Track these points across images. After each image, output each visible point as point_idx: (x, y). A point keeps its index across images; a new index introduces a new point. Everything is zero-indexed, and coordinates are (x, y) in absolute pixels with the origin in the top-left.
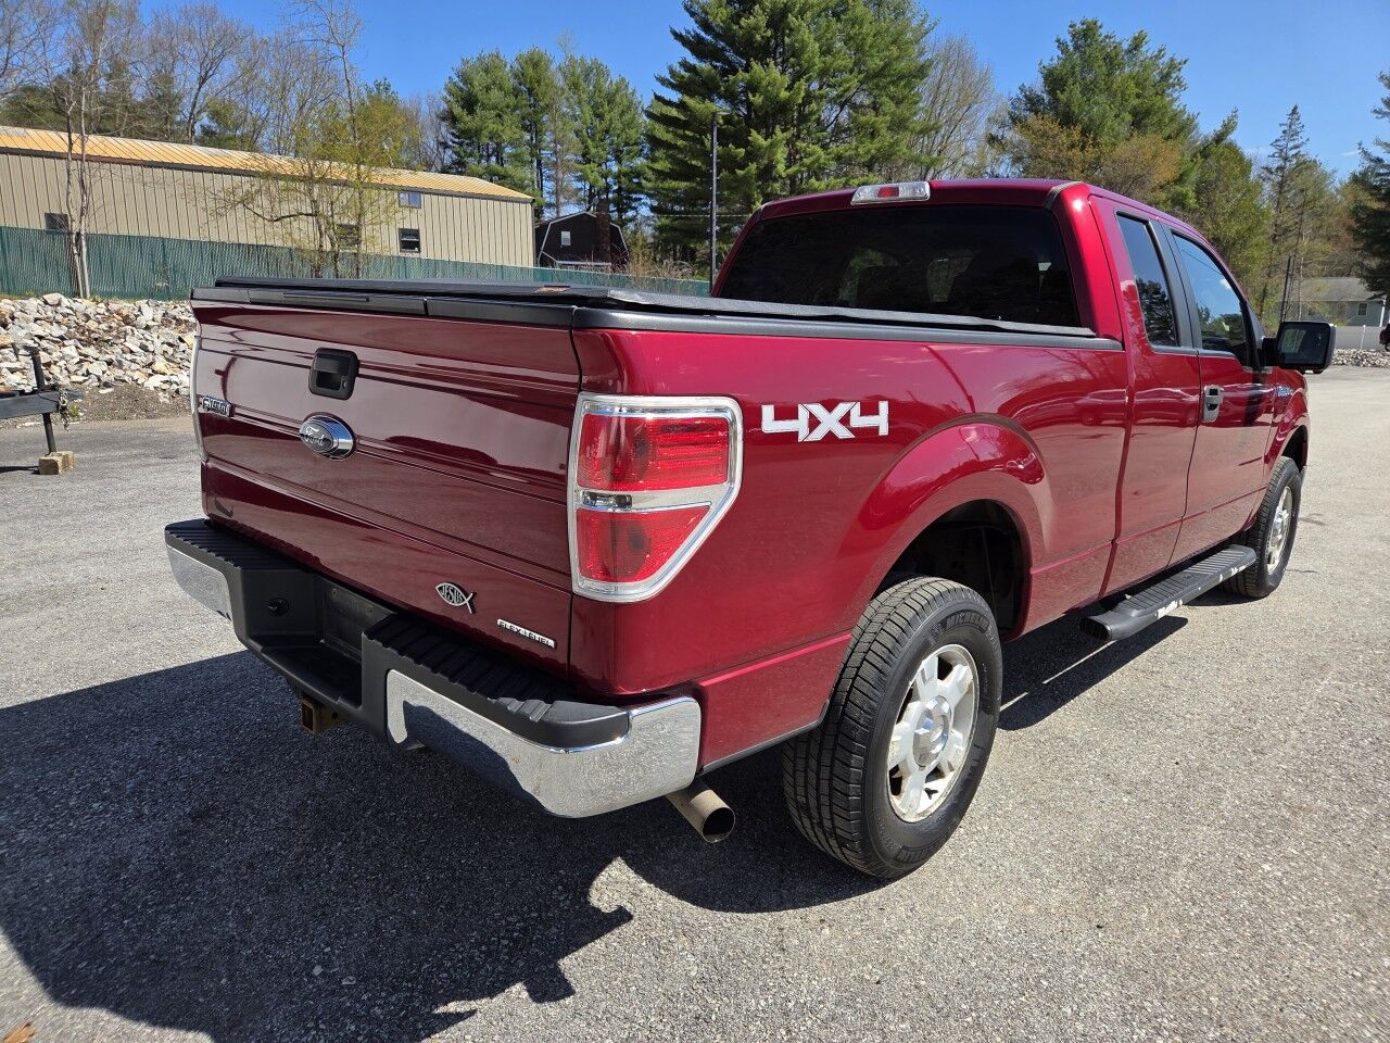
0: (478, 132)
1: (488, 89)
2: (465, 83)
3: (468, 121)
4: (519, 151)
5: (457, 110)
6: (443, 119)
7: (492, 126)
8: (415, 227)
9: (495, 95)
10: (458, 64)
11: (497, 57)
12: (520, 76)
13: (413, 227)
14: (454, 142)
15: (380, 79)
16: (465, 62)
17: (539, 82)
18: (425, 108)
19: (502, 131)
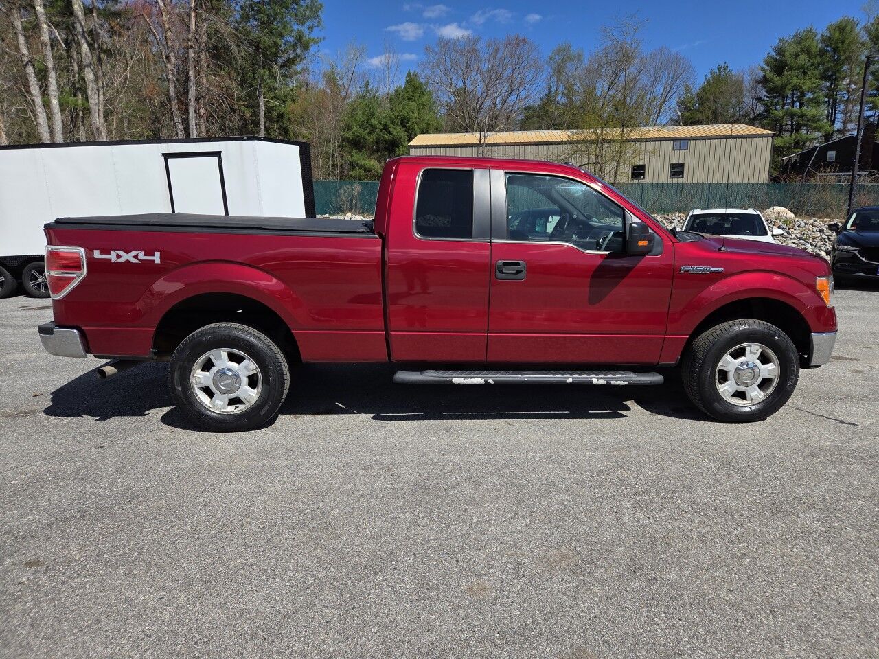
0: (783, 87)
1: (796, 55)
2: (779, 54)
3: (778, 81)
4: (816, 95)
5: (769, 75)
6: (759, 82)
7: (795, 81)
8: (681, 162)
9: (803, 58)
10: (776, 43)
11: (810, 31)
12: (828, 41)
13: (680, 162)
14: (767, 97)
15: (722, 64)
16: (781, 40)
17: (843, 42)
18: (746, 78)
19: (803, 84)
